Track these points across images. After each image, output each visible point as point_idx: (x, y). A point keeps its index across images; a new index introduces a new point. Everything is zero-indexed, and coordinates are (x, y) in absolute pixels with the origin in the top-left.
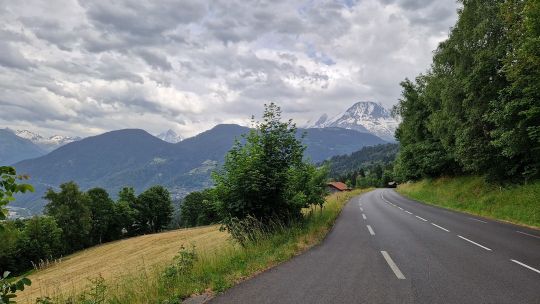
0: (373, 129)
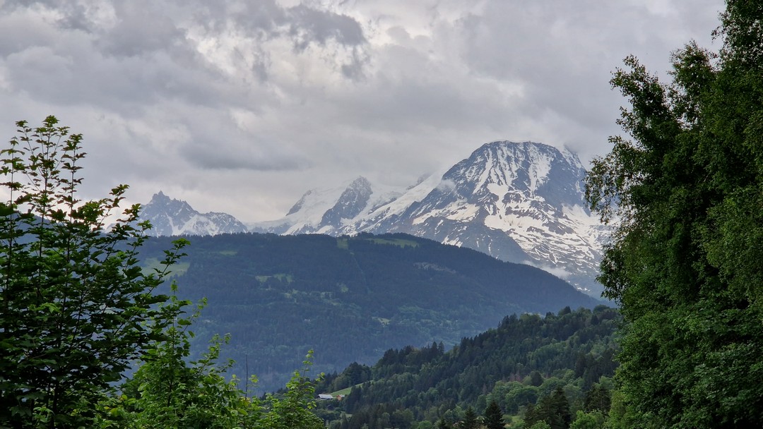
0: (544, 248)
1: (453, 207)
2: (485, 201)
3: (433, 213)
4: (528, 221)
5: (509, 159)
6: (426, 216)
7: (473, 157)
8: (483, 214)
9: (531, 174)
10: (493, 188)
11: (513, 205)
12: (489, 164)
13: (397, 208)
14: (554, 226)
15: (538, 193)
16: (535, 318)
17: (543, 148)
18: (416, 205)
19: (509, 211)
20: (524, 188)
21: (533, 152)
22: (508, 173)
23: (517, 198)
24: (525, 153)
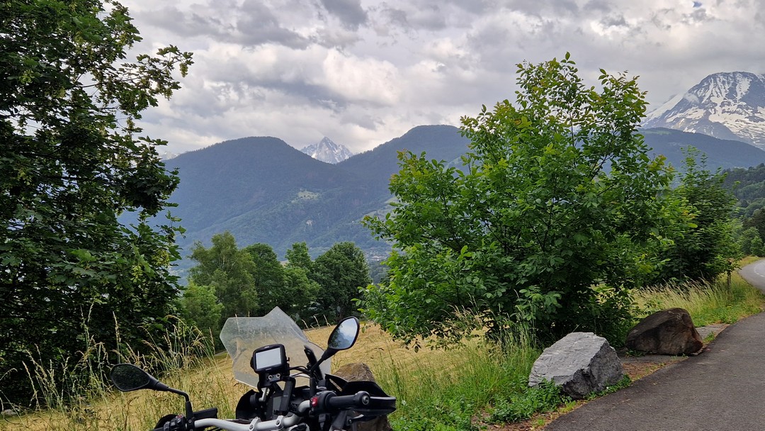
0: (746, 131)
1: (690, 111)
2: (708, 106)
3: (678, 115)
4: (736, 116)
5: (724, 82)
6: (674, 117)
7: (702, 83)
8: (708, 114)
9: (737, 89)
10: (714, 99)
11: (726, 108)
12: (711, 86)
13: (657, 114)
14: (751, 118)
15: (741, 100)
16: (742, 171)
17: (745, 75)
18: (668, 112)
19: (724, 112)
20: (733, 98)
21: (739, 77)
22: (723, 90)
23: (729, 104)
24: (734, 78)
